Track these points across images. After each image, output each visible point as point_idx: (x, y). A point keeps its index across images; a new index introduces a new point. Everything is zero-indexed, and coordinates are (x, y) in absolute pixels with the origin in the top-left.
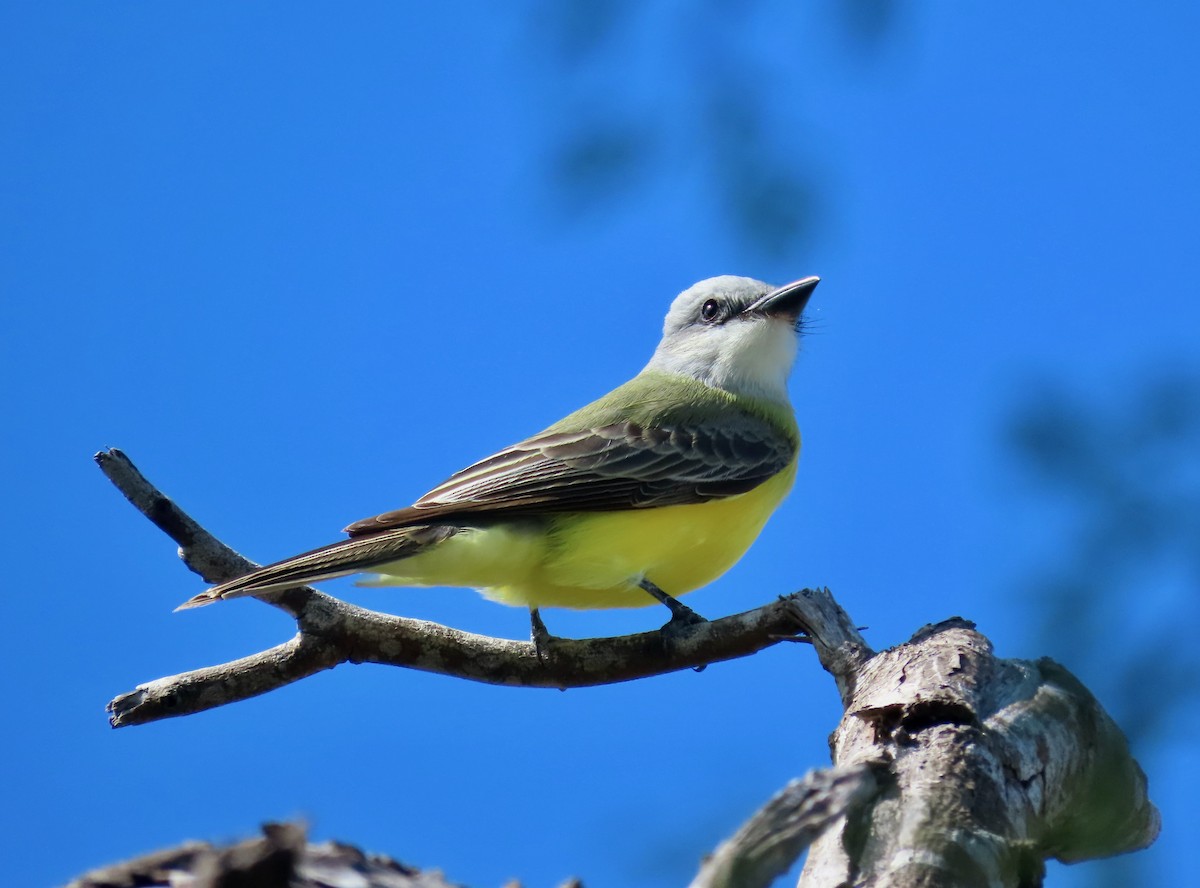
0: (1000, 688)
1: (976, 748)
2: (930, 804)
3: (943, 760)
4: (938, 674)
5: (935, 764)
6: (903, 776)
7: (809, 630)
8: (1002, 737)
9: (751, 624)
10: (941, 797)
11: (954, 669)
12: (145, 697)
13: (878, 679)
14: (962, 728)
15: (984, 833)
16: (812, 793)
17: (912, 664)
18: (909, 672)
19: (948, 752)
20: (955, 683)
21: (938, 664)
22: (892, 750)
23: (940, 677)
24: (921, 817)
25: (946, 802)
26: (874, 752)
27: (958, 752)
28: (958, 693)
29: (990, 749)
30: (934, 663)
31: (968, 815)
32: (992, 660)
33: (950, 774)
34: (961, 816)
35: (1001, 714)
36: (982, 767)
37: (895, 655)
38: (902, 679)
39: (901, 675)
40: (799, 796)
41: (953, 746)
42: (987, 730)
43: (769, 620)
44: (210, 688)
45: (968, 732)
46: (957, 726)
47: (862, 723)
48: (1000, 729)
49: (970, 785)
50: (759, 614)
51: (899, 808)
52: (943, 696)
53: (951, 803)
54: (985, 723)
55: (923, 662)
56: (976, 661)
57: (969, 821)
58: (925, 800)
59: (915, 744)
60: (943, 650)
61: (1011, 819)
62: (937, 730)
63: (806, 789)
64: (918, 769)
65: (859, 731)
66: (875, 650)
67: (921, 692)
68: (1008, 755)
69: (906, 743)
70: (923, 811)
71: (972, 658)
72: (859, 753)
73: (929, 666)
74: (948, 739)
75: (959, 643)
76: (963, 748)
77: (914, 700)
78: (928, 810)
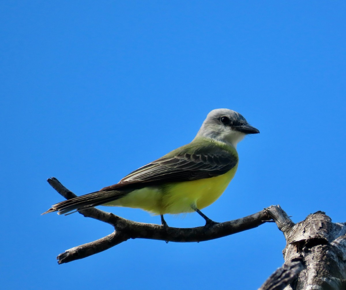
0: (335, 232)
1: (329, 251)
2: (316, 270)
3: (319, 256)
4: (315, 229)
5: (317, 257)
6: (307, 262)
7: (274, 218)
8: (337, 248)
9: (256, 217)
10: (320, 268)
11: (320, 227)
12: (68, 254)
13: (297, 232)
14: (324, 246)
15: (333, 278)
16: (285, 271)
17: (307, 227)
18: (306, 229)
19: (320, 253)
20: (321, 232)
21: (315, 226)
22: (303, 254)
23: (316, 230)
24: (314, 274)
25: (321, 269)
26: (297, 255)
27: (324, 253)
28: (322, 235)
29: (333, 252)
30: (314, 226)
31: (328, 272)
32: (331, 224)
33: (322, 260)
34: (327, 273)
35: (336, 240)
36: (331, 257)
37: (301, 224)
38: (304, 232)
39: (304, 230)
40: (281, 272)
41: (322, 252)
42: (332, 246)
43: (261, 216)
44: (88, 250)
45: (326, 247)
46: (323, 245)
47: (293, 246)
48: (336, 245)
49: (328, 263)
50: (258, 214)
51: (306, 272)
52: (318, 236)
53: (323, 269)
54: (331, 243)
55: (310, 226)
56: (327, 224)
57: (329, 274)
58: (314, 269)
59: (310, 251)
60: (316, 222)
61: (341, 273)
62: (316, 247)
63: (282, 270)
64: (311, 259)
65: (292, 249)
66: (295, 223)
67: (311, 235)
68: (339, 253)
69: (307, 252)
70: (314, 273)
71: (325, 223)
72: (293, 256)
73: (312, 227)
74: (320, 249)
75: (321, 219)
76: (325, 252)
77: (309, 238)
78: (316, 272)
